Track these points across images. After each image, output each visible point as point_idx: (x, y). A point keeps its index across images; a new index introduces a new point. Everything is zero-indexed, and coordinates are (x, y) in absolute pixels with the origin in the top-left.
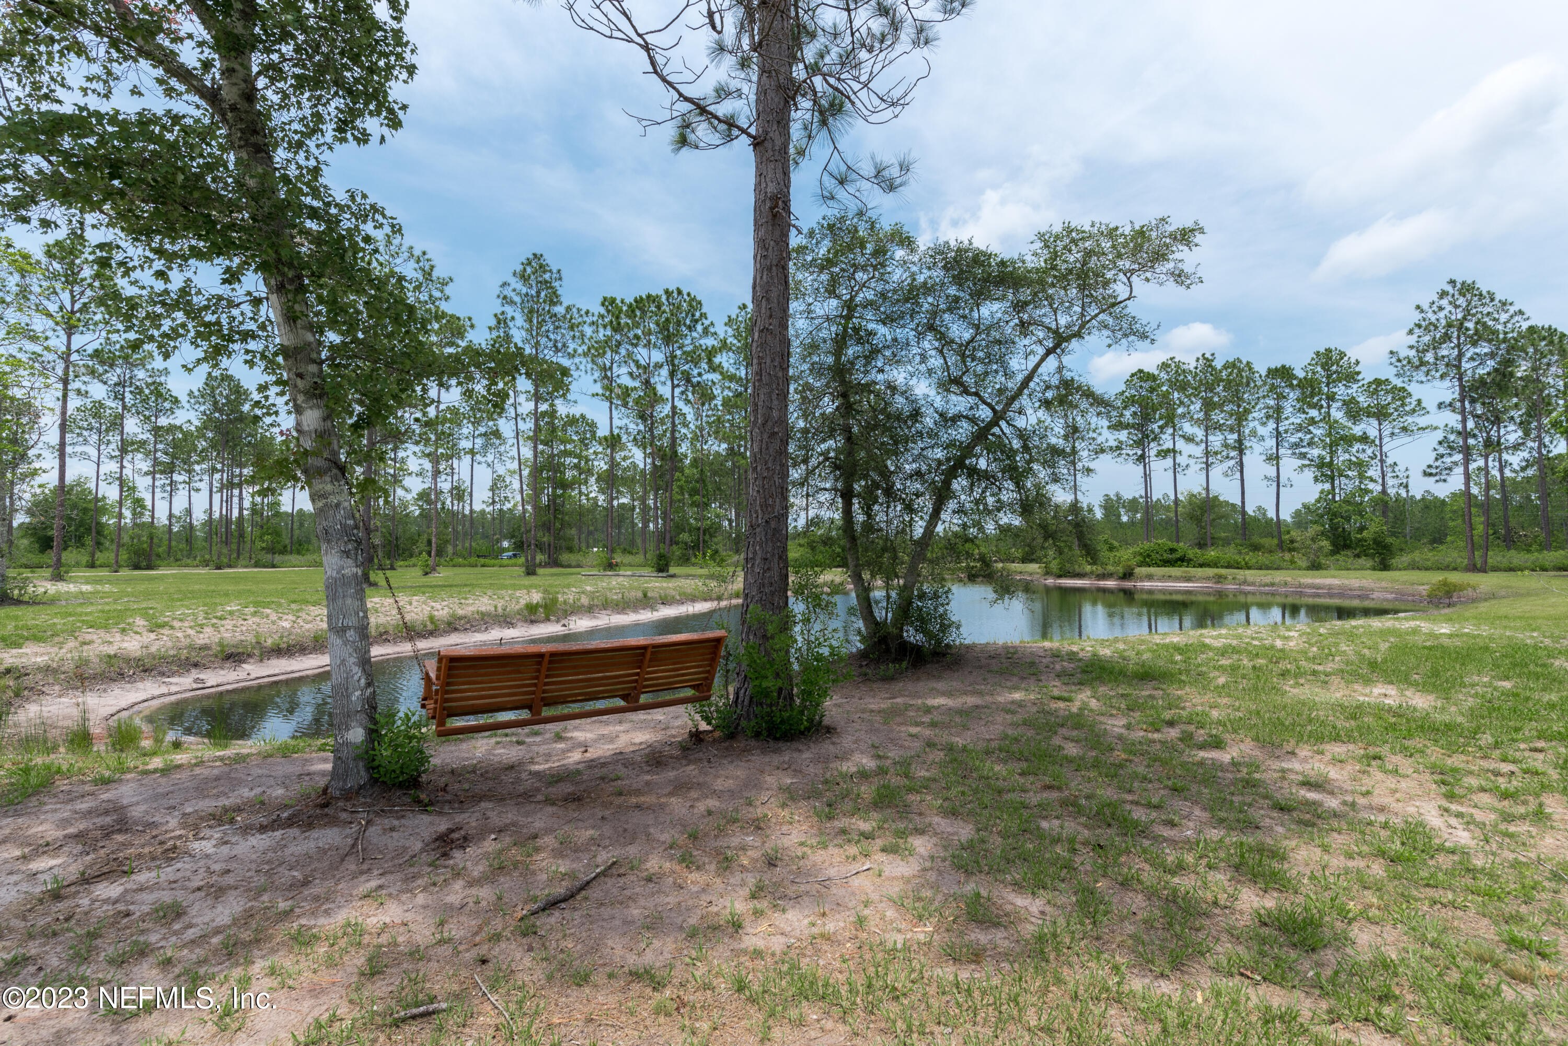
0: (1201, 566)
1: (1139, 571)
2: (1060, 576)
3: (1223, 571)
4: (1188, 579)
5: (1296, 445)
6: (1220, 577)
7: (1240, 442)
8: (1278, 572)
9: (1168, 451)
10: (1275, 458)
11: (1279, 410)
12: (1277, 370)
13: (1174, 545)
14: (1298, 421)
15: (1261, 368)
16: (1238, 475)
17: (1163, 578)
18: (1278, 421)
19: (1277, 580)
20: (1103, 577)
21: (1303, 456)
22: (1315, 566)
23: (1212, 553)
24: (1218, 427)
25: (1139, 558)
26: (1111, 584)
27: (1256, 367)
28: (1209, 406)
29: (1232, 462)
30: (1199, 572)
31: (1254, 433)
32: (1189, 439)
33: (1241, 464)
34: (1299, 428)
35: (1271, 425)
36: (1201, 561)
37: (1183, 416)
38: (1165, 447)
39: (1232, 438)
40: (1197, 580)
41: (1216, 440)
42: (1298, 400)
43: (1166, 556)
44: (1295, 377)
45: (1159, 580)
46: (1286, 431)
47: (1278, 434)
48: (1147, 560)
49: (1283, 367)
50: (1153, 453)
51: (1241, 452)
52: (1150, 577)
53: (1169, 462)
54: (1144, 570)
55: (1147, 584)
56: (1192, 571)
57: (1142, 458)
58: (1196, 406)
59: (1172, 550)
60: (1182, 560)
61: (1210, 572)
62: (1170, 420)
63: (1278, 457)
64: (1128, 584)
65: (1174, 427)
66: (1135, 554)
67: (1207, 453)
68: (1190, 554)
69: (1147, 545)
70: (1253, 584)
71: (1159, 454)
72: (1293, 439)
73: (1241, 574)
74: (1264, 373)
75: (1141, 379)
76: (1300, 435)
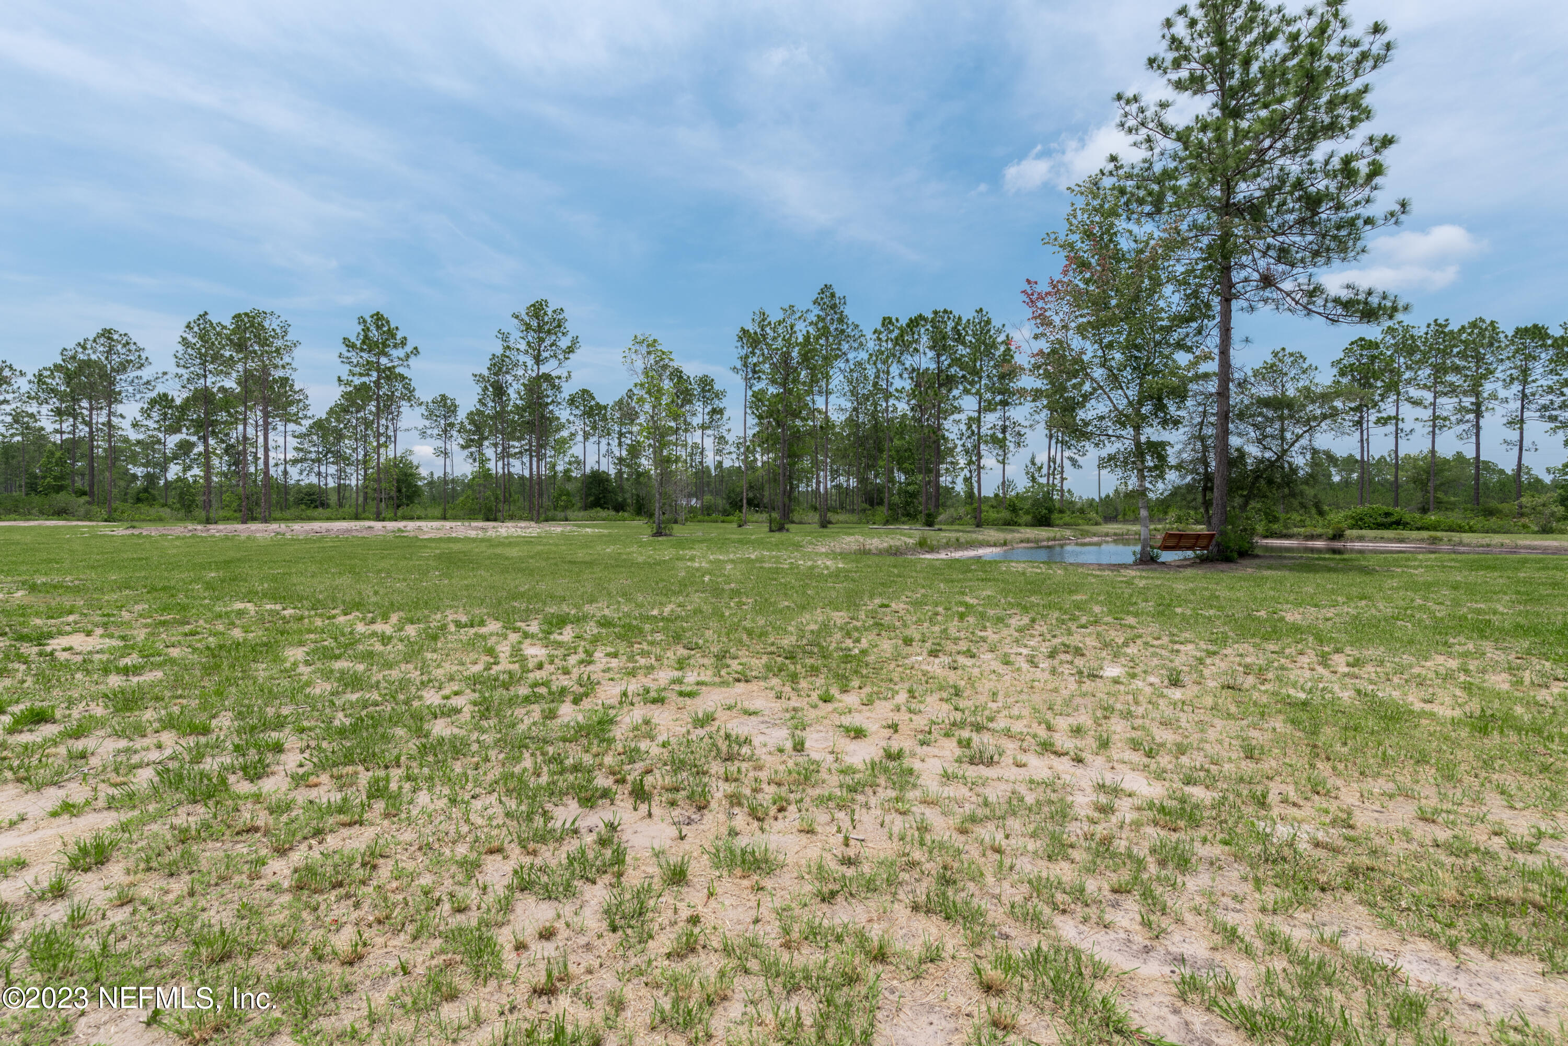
0: (1418, 529)
1: (1348, 532)
2: (1266, 537)
3: (1439, 534)
4: (1402, 541)
5: (1545, 408)
6: (1435, 538)
7: (1478, 405)
8: (1497, 536)
9: (1389, 418)
10: (1518, 422)
11: (1525, 372)
12: (1526, 330)
13: (1391, 509)
14: (1550, 383)
15: (1507, 328)
16: (1474, 439)
17: (1375, 540)
18: (1525, 383)
19: (1494, 542)
20: (1312, 537)
21: (1553, 419)
22: (1546, 530)
23: (1432, 517)
24: (1453, 390)
25: (1350, 521)
26: (1319, 544)
27: (1501, 327)
28: (1439, 371)
29: (1465, 426)
30: (1415, 534)
31: (1494, 396)
32: (1417, 403)
33: (1478, 427)
34: (1550, 390)
35: (1516, 387)
36: (1419, 524)
37: (1409, 382)
38: (1384, 415)
39: (1468, 401)
40: (1411, 541)
41: (1447, 405)
42: (1551, 361)
43: (1379, 520)
44: (1548, 336)
45: (1370, 541)
46: (1533, 395)
47: (1524, 396)
48: (1359, 522)
49: (1535, 326)
50: (1373, 418)
51: (1478, 414)
52: (1361, 539)
53: (1391, 428)
54: (1355, 532)
55: (1358, 545)
56: (1406, 533)
57: (1359, 423)
58: (1425, 373)
59: (1387, 514)
60: (1399, 524)
61: (1425, 534)
62: (1393, 387)
63: (1522, 421)
64: (1338, 545)
65: (1398, 394)
66: (1346, 518)
67: (1435, 418)
68: (1407, 518)
69: (1360, 509)
70: (1468, 545)
71: (1378, 421)
72: (1545, 400)
73: (1456, 536)
74: (1510, 333)
75: (1362, 348)
76: (1550, 397)
